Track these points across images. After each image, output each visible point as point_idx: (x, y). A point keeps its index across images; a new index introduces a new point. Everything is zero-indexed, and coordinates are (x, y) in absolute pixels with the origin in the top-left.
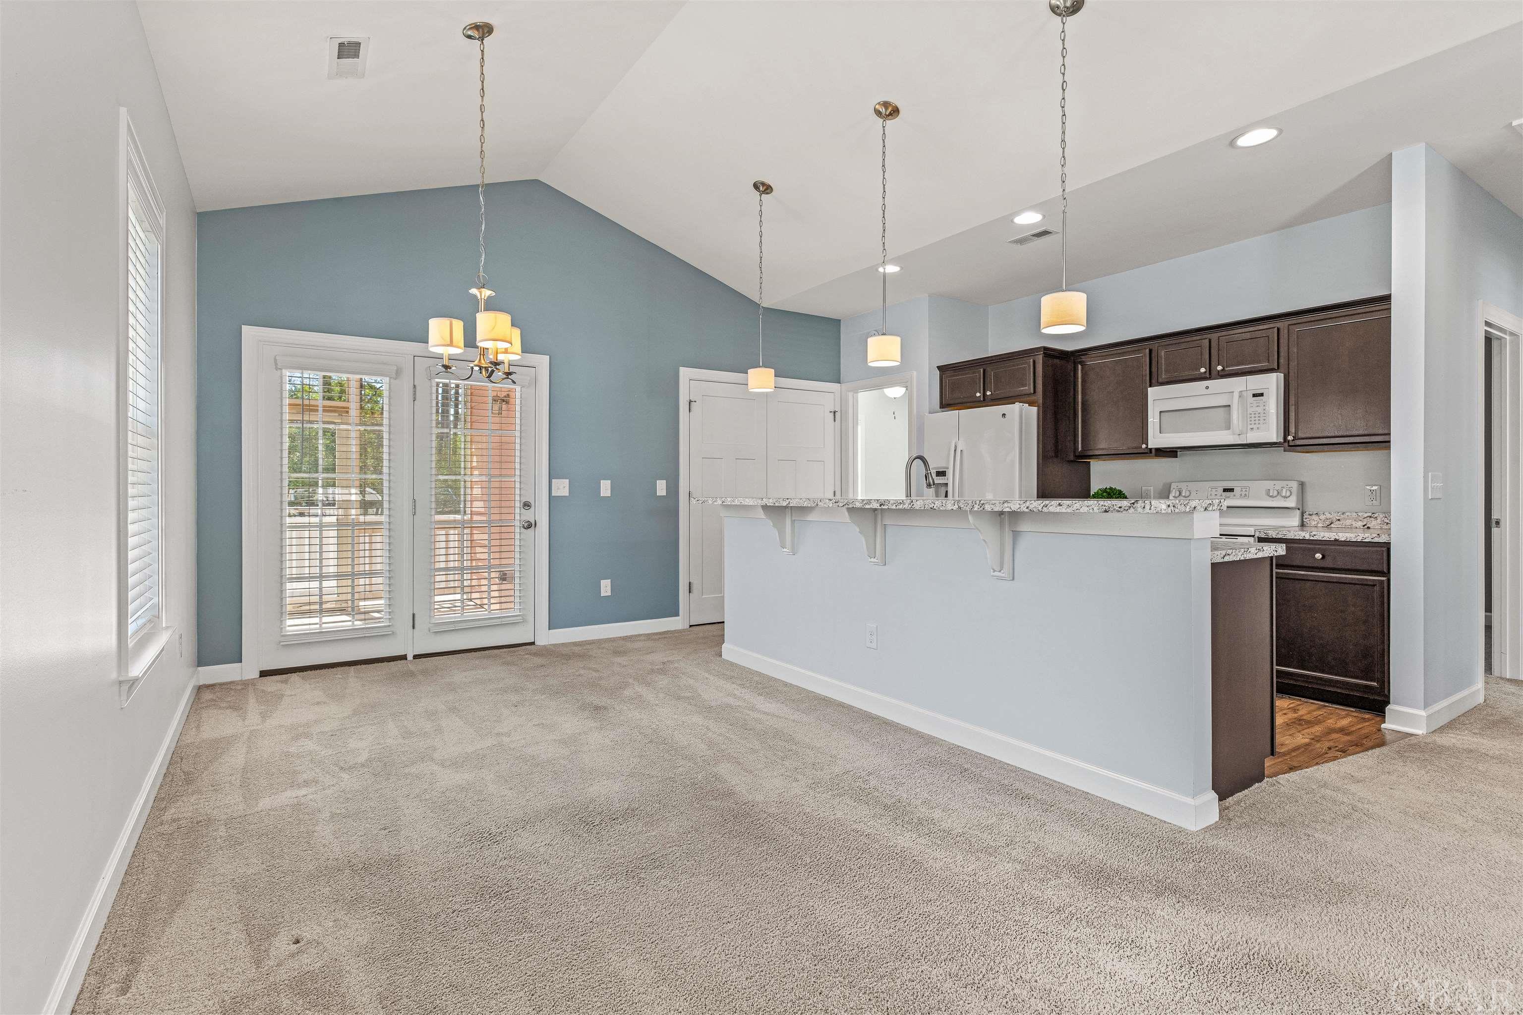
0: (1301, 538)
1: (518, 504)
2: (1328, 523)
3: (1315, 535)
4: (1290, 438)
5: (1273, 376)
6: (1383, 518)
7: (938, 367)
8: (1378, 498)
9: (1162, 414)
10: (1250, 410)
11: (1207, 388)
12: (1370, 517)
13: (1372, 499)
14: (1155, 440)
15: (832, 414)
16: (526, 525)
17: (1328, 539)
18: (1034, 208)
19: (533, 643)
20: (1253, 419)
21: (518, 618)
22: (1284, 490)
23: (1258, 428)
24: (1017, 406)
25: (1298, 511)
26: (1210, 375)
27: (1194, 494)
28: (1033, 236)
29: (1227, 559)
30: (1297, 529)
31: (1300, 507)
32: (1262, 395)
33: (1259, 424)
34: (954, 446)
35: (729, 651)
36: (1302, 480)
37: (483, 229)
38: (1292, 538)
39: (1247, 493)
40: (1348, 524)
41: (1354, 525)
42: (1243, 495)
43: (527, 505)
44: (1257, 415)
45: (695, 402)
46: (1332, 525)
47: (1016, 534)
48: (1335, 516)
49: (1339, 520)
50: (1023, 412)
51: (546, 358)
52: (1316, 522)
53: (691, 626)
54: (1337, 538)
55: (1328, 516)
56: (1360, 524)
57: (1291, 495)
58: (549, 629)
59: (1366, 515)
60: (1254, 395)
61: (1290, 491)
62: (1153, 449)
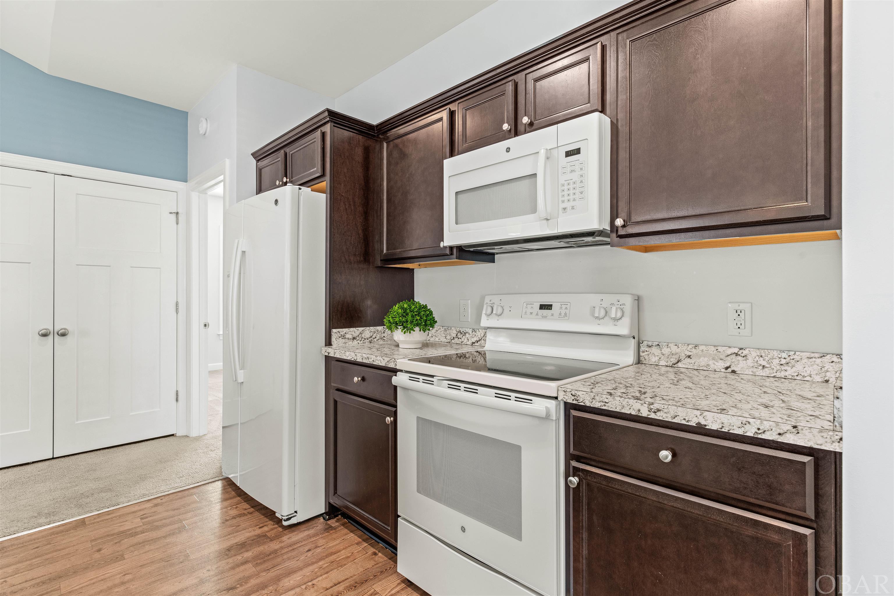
0: (633, 413)
2: (674, 360)
3: (659, 410)
4: (619, 222)
6: (757, 357)
7: (254, 153)
8: (748, 324)
9: (460, 196)
10: (562, 180)
11: (508, 150)
12: (737, 354)
13: (739, 325)
14: (452, 236)
17: (684, 422)
20: (566, 193)
22: (614, 309)
23: (573, 208)
25: (633, 340)
26: (517, 130)
27: (506, 311)
31: (636, 335)
32: (577, 151)
33: (574, 200)
36: (640, 293)
38: (618, 410)
39: (567, 311)
40: (703, 364)
41: (712, 367)
42: (563, 314)
44: (571, 186)
46: (680, 365)
48: (684, 351)
49: (689, 357)
52: (657, 358)
54: (703, 422)
55: (674, 349)
56: (721, 365)
57: (623, 316)
59: (730, 351)
60: (569, 154)
61: (622, 310)
62: (451, 248)
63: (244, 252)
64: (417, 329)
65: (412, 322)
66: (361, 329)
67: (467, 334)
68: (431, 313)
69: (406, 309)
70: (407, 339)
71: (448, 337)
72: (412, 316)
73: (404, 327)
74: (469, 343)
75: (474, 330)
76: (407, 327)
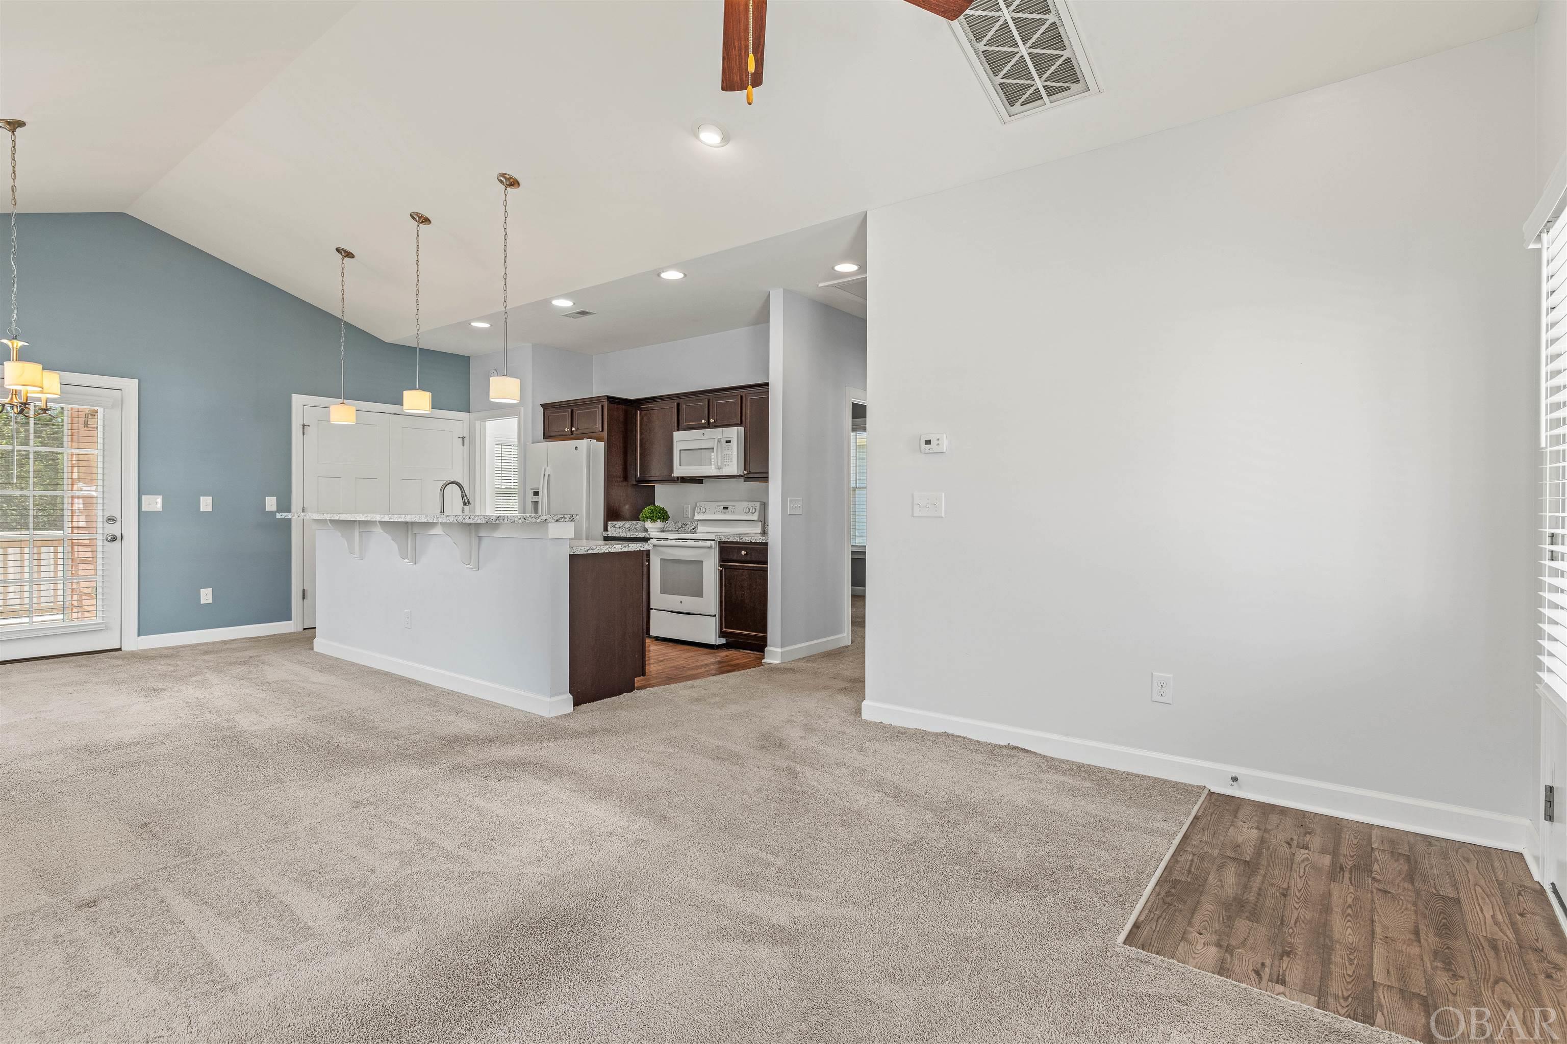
1: (100, 519)
4: (749, 472)
5: (735, 430)
7: (542, 405)
9: (683, 452)
11: (704, 435)
14: (678, 472)
15: (461, 439)
16: (109, 538)
18: (566, 296)
19: (120, 649)
21: (101, 626)
22: (752, 508)
23: (729, 465)
24: (585, 441)
25: (760, 523)
26: (709, 426)
27: (707, 511)
28: (578, 313)
29: (590, 552)
30: (759, 535)
31: (763, 521)
32: (730, 441)
34: (543, 470)
35: (320, 644)
37: (15, 290)
39: (734, 510)
43: (111, 520)
45: (309, 426)
47: (480, 538)
50: (591, 446)
51: (135, 383)
53: (304, 629)
57: (756, 512)
58: (139, 635)
60: (725, 442)
61: (755, 509)
62: (678, 477)
63: (549, 475)
64: (659, 520)
65: (656, 517)
66: (624, 522)
67: (688, 525)
68: (667, 512)
69: (653, 510)
70: (653, 526)
71: (677, 527)
72: (656, 514)
73: (652, 520)
74: (689, 530)
75: (692, 523)
76: (653, 520)
